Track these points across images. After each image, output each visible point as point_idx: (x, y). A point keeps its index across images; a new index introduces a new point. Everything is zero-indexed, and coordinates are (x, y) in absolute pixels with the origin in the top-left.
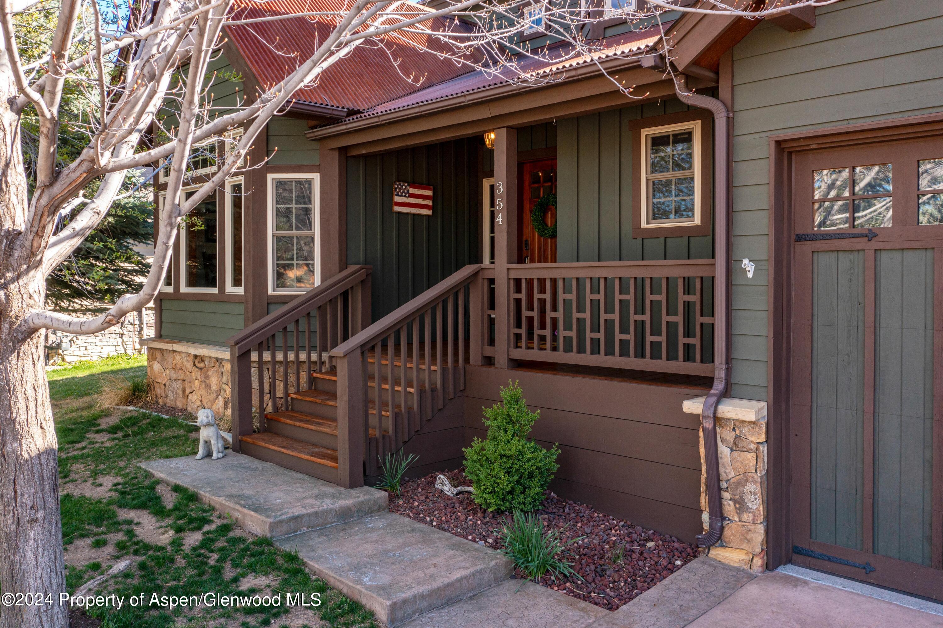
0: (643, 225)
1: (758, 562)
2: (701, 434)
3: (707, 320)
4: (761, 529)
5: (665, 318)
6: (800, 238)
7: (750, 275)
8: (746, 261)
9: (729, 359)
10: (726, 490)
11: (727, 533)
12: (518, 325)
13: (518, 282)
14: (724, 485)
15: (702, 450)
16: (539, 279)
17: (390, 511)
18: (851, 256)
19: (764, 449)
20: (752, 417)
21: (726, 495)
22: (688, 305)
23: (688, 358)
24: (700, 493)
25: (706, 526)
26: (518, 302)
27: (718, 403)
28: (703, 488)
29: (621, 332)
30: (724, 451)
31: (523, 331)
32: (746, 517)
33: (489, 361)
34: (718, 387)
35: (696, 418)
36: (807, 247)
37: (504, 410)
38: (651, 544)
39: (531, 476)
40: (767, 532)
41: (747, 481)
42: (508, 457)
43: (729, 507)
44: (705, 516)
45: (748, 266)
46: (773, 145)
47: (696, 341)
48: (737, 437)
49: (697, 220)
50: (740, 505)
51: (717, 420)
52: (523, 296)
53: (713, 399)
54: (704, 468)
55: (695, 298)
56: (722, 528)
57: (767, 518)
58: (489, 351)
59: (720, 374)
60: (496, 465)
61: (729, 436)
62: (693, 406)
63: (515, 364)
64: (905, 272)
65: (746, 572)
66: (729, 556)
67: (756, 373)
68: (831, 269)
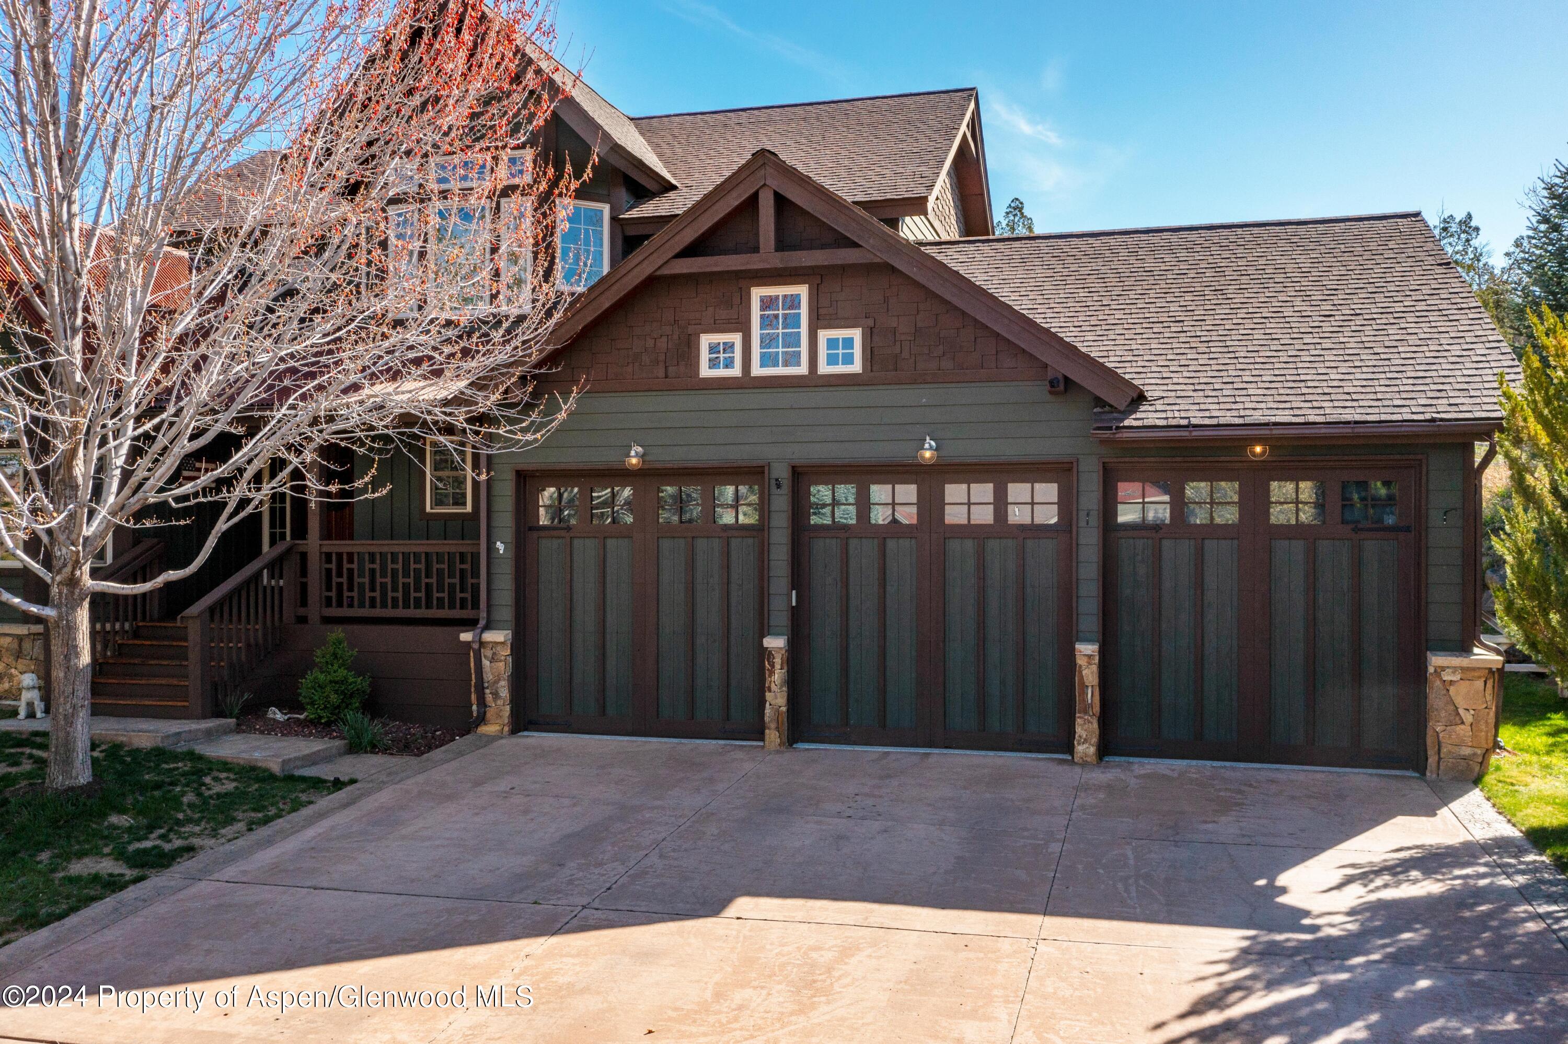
0: (428, 509)
1: (506, 729)
2: (472, 654)
3: (474, 581)
4: (508, 708)
5: (447, 581)
6: (530, 529)
7: (501, 552)
8: (498, 543)
9: (489, 606)
10: (487, 688)
11: (488, 715)
12: (329, 589)
13: (328, 556)
14: (486, 685)
15: (472, 665)
16: (348, 553)
17: (238, 733)
18: (560, 541)
19: (510, 659)
20: (501, 639)
21: (487, 691)
22: (462, 571)
23: (462, 607)
24: (471, 693)
25: (475, 714)
26: (329, 571)
27: (482, 632)
28: (473, 690)
29: (415, 591)
30: (486, 663)
31: (333, 594)
32: (500, 702)
33: (303, 620)
34: (482, 623)
35: (468, 644)
36: (535, 534)
37: (331, 649)
38: (438, 733)
39: (351, 696)
40: (512, 711)
41: (500, 680)
42: (336, 682)
43: (489, 698)
44: (474, 707)
45: (500, 546)
46: (514, 473)
47: (468, 595)
48: (494, 654)
49: (469, 508)
50: (496, 695)
51: (482, 644)
52: (333, 566)
53: (478, 631)
54: (473, 676)
55: (467, 566)
56: (485, 713)
57: (511, 701)
58: (301, 611)
59: (483, 614)
60: (328, 689)
61: (489, 653)
62: (466, 637)
63: (328, 621)
64: (585, 550)
65: (499, 737)
66: (489, 729)
67: (505, 612)
68: (549, 549)
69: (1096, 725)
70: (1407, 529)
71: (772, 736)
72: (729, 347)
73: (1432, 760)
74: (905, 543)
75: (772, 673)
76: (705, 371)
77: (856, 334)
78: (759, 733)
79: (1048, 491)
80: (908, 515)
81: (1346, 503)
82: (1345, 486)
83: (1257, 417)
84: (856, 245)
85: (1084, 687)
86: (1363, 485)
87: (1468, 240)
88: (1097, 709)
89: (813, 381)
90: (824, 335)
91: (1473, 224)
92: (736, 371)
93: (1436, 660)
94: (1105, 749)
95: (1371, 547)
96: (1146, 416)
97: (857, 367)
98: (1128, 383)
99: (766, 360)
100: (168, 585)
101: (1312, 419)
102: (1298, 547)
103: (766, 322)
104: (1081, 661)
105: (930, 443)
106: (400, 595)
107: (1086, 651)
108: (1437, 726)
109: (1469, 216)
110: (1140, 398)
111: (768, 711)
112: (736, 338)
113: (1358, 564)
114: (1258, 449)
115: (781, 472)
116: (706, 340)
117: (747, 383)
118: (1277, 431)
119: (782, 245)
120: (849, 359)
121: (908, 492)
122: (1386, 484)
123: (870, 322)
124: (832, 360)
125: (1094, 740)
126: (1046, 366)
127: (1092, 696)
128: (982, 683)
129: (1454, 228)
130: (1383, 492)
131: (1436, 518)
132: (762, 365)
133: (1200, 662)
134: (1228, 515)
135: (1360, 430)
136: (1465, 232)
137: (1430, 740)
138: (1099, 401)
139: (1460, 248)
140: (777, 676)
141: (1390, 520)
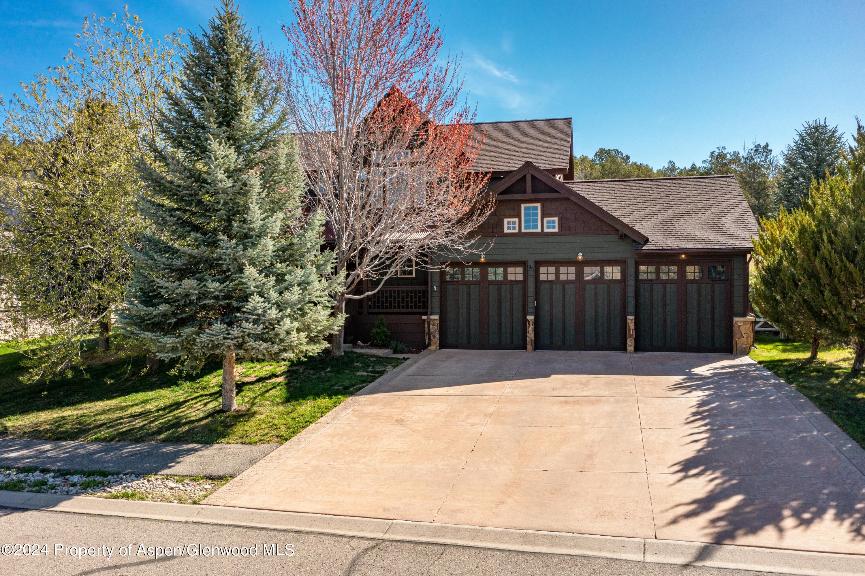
0: (399, 276)
1: (438, 348)
2: (426, 323)
6: (444, 282)
7: (435, 289)
8: (435, 286)
9: (431, 308)
11: (432, 343)
14: (431, 333)
15: (426, 326)
18: (454, 286)
19: (439, 325)
20: (436, 318)
21: (431, 335)
23: (423, 308)
24: (426, 336)
25: (427, 343)
27: (430, 316)
30: (431, 326)
31: (372, 304)
32: (436, 339)
33: (361, 313)
34: (429, 313)
35: (425, 320)
36: (445, 284)
37: (380, 322)
38: (414, 350)
40: (439, 342)
41: (436, 331)
42: (383, 332)
43: (432, 338)
44: (427, 341)
47: (425, 304)
48: (434, 322)
49: (414, 276)
50: (434, 336)
51: (429, 319)
53: (428, 316)
54: (427, 330)
55: (425, 294)
56: (430, 342)
57: (439, 339)
58: (361, 311)
59: (430, 311)
60: (381, 334)
61: (432, 322)
62: (424, 317)
63: (369, 313)
64: (463, 289)
65: (435, 351)
66: (432, 348)
67: (437, 310)
68: (450, 288)
69: (633, 341)
70: (727, 280)
71: (530, 347)
72: (514, 223)
73: (735, 349)
74: (571, 286)
75: (529, 327)
76: (506, 231)
77: (556, 219)
78: (525, 348)
79: (617, 269)
80: (572, 277)
81: (710, 273)
82: (709, 268)
83: (683, 246)
84: (557, 192)
85: (630, 329)
86: (715, 267)
87: (766, 156)
88: (634, 336)
89: (542, 234)
90: (546, 220)
91: (769, 148)
92: (516, 231)
93: (736, 319)
94: (637, 349)
95: (717, 286)
96: (649, 246)
97: (556, 230)
98: (643, 235)
99: (527, 227)
100: (368, 296)
101: (699, 247)
102: (695, 286)
103: (527, 215)
104: (629, 321)
105: (581, 254)
106: (397, 304)
107: (631, 319)
108: (736, 339)
109: (767, 144)
110: (647, 240)
111: (528, 339)
112: (517, 220)
113: (713, 291)
114: (683, 256)
115: (531, 263)
116: (506, 220)
117: (520, 234)
118: (689, 251)
119: (533, 191)
120: (554, 227)
121: (573, 269)
122: (723, 267)
123: (561, 216)
124: (548, 227)
125: (633, 346)
126: (618, 230)
127: (632, 332)
128: (596, 329)
129: (760, 150)
130: (722, 270)
131: (736, 277)
132: (525, 229)
133: (665, 321)
134: (673, 276)
135: (713, 251)
136: (765, 152)
137: (734, 343)
138: (634, 241)
139: (763, 159)
140: (531, 329)
141: (723, 278)
